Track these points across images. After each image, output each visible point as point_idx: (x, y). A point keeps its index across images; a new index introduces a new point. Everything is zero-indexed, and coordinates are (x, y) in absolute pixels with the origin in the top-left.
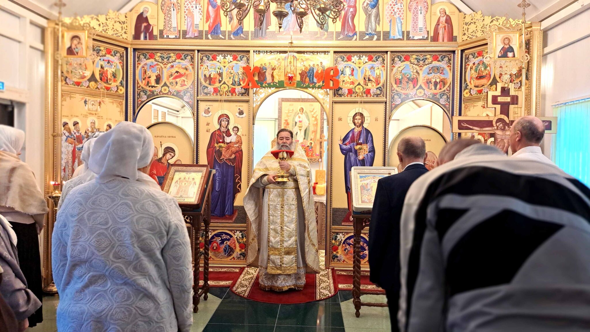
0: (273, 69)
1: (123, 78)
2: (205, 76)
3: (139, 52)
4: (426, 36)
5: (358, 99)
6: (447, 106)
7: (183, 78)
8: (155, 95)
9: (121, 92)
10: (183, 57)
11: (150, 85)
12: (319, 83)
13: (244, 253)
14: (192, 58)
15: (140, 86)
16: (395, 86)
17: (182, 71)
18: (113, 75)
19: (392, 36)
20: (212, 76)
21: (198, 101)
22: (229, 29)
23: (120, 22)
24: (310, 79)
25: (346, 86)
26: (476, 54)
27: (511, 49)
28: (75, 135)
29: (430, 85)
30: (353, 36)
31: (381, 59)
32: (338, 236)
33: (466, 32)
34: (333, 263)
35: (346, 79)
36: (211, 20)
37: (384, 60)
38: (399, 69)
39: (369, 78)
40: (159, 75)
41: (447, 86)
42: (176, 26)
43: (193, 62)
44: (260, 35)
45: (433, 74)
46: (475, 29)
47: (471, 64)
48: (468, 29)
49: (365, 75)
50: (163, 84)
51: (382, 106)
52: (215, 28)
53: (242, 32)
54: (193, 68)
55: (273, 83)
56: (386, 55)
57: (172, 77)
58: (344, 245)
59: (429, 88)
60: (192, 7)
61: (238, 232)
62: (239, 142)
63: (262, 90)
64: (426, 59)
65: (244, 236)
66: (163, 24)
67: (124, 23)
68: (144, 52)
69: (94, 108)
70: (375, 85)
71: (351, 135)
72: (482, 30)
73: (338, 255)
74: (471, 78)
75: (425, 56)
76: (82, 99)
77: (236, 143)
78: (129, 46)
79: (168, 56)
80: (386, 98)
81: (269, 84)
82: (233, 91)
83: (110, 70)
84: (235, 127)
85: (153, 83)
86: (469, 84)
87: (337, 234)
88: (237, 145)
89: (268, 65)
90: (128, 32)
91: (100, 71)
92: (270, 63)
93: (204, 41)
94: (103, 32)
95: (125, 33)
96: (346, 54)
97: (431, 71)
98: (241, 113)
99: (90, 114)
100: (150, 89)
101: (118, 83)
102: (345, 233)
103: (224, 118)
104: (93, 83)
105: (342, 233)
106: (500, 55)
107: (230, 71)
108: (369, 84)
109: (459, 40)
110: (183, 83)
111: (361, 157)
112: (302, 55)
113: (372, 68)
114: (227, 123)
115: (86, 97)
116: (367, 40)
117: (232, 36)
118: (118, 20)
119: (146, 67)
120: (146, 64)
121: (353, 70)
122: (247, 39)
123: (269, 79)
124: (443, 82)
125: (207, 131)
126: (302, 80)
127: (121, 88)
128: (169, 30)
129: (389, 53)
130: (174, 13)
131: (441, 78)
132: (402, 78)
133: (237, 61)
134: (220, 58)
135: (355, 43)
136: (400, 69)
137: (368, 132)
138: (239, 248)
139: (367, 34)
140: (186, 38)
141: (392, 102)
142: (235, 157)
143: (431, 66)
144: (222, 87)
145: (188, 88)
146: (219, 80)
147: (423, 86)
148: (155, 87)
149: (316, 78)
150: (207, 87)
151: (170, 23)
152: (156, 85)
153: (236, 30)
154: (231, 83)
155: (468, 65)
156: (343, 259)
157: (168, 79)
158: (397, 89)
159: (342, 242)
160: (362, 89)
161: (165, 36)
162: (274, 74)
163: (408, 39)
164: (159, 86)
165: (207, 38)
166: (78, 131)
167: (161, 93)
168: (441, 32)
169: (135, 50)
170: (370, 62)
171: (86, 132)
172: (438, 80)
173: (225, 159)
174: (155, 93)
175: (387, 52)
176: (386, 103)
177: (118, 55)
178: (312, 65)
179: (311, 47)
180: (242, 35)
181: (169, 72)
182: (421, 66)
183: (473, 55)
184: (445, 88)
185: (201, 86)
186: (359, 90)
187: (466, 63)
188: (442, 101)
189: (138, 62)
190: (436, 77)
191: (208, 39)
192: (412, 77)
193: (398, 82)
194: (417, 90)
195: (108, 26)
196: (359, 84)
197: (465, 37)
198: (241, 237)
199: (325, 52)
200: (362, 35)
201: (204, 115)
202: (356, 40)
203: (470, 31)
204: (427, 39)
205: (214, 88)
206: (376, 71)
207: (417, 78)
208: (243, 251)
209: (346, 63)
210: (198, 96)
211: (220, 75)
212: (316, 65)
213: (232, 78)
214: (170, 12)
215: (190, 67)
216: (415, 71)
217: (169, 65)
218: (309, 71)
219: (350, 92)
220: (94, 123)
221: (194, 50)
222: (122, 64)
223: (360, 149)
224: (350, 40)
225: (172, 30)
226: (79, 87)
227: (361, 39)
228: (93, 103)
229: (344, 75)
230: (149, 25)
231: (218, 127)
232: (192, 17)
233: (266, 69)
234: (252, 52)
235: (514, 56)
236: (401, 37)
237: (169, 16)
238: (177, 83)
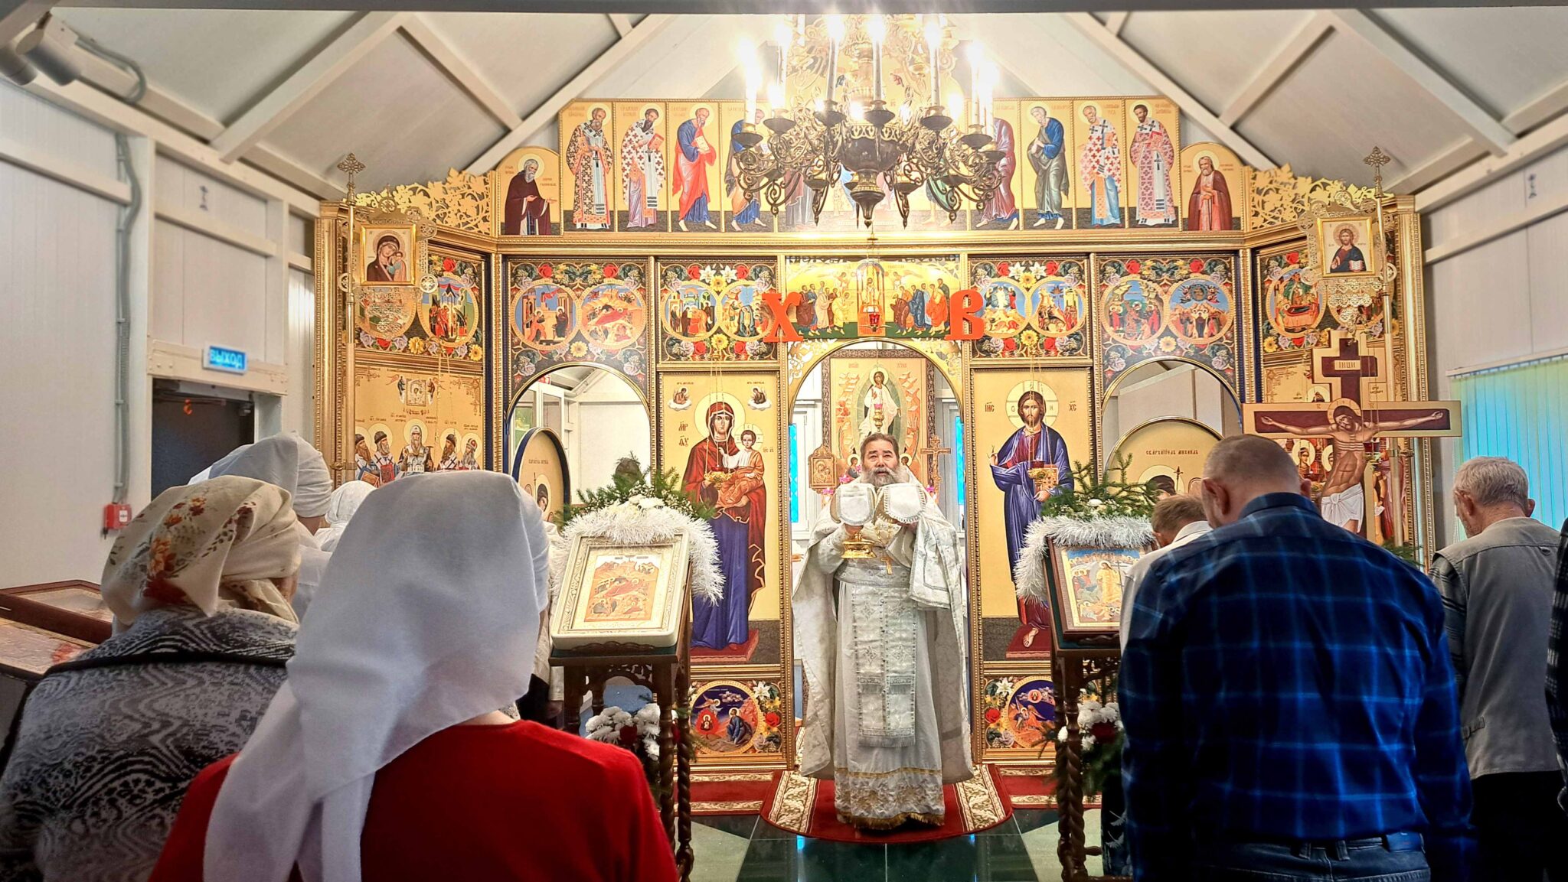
0: (832, 297)
1: (480, 325)
2: (673, 314)
3: (515, 263)
4: (1172, 219)
5: (1030, 361)
6: (1229, 373)
7: (621, 321)
8: (555, 363)
9: (477, 359)
10: (620, 272)
11: (542, 338)
12: (937, 326)
13: (777, 737)
14: (642, 275)
15: (519, 341)
16: (1109, 330)
17: (619, 305)
18: (459, 319)
19: (1097, 216)
20: (689, 316)
21: (658, 373)
22: (727, 206)
23: (474, 198)
24: (916, 317)
25: (1000, 331)
26: (1285, 259)
27: (1357, 254)
28: (379, 465)
29: (1189, 326)
30: (1010, 219)
31: (1075, 269)
32: (998, 684)
33: (1259, 209)
34: (989, 750)
35: (999, 315)
36: (686, 187)
37: (1081, 272)
38: (1116, 291)
39: (1050, 313)
40: (564, 314)
41: (1225, 329)
42: (603, 202)
43: (644, 285)
44: (800, 220)
45: (1193, 302)
46: (1278, 205)
47: (1275, 281)
48: (1263, 202)
49: (1042, 307)
50: (572, 336)
51: (1084, 376)
52: (694, 206)
53: (758, 214)
54: (644, 297)
55: (832, 328)
56: (1085, 261)
57: (596, 320)
58: (1013, 706)
59: (1185, 334)
60: (641, 158)
61: (761, 684)
62: (758, 466)
63: (806, 346)
64: (1176, 268)
65: (775, 693)
66: (573, 197)
67: (482, 197)
68: (527, 262)
69: (420, 398)
70: (1064, 329)
71: (1016, 444)
72: (1294, 205)
73: (1002, 731)
74: (1278, 310)
75: (1174, 261)
76: (394, 378)
77: (749, 470)
78: (492, 250)
79: (586, 269)
80: (1092, 357)
81: (823, 331)
82: (739, 350)
83: (451, 308)
84: (747, 432)
85: (550, 335)
86: (1273, 324)
87: (997, 681)
88: (752, 475)
89: (818, 287)
90: (491, 215)
91: (431, 311)
92: (823, 284)
93: (669, 236)
94: (438, 221)
95: (485, 219)
96: (995, 260)
97: (1188, 296)
98: (760, 399)
99: (411, 412)
100: (544, 347)
101: (469, 337)
102: (1014, 676)
103: (720, 411)
104: (416, 343)
105: (1008, 676)
106: (1334, 267)
107: (731, 302)
108: (1052, 326)
109: (1246, 227)
110: (621, 333)
111: (1042, 495)
112: (896, 263)
113: (1057, 290)
114: (727, 422)
115: (401, 374)
116: (1041, 227)
117: (734, 223)
118: (470, 191)
119: (532, 297)
120: (532, 290)
121: (1014, 295)
122: (769, 229)
123: (822, 319)
124: (1217, 320)
125: (681, 444)
126: (899, 321)
127: (476, 347)
128: (588, 212)
129: (1092, 256)
130: (597, 173)
131: (1212, 310)
132: (1125, 312)
133: (747, 279)
134: (707, 272)
135: (1017, 233)
136: (1119, 292)
137: (1055, 436)
138: (765, 724)
139: (1043, 215)
140: (627, 230)
141: (1105, 367)
142: (749, 502)
143: (1187, 284)
144: (714, 341)
145: (633, 345)
146: (707, 323)
147: (1173, 328)
148: (555, 343)
149: (930, 315)
150: (679, 342)
151: (589, 194)
152: (557, 339)
153: (743, 209)
154: (735, 330)
155: (1270, 281)
156: (1012, 740)
157: (585, 325)
158: (1115, 336)
159: (1009, 698)
160: (1036, 339)
161: (579, 226)
162: (834, 308)
163: (1134, 224)
164: (564, 341)
165: (676, 228)
166: (385, 455)
167: (569, 357)
168: (1204, 209)
169: (506, 257)
170: (1052, 278)
171: (402, 457)
172: (1205, 316)
173: (726, 507)
174: (556, 358)
175: (1087, 254)
176: (1092, 368)
177: (469, 271)
178: (919, 287)
179: (917, 245)
180: (757, 221)
181: (588, 308)
182: (1165, 284)
183: (1278, 259)
184: (1221, 334)
185: (663, 339)
186: (1029, 339)
187: (1263, 277)
188: (1218, 363)
189: (512, 285)
190: (1199, 309)
191: (680, 230)
192: (1147, 309)
193: (1116, 319)
194: (1159, 338)
195: (448, 207)
196: (1029, 327)
197: (1258, 221)
198: (768, 695)
199: (947, 257)
200: (1031, 217)
201: (674, 405)
202: (1017, 228)
203: (1268, 207)
204: (1175, 224)
205: (695, 343)
206: (1065, 298)
207: (1158, 312)
208: (775, 729)
209: (996, 279)
210: (657, 362)
211: (710, 311)
212: (927, 286)
213: (737, 318)
214: (588, 171)
215: (638, 295)
216: (1152, 296)
217: (588, 290)
218: (914, 298)
219: (1010, 345)
220: (420, 434)
221: (646, 257)
222: (477, 293)
223: (1041, 476)
224: (1003, 229)
225: (594, 210)
226: (387, 351)
227: (1029, 225)
228: (415, 386)
229: (994, 306)
230: (540, 201)
231: (705, 433)
232: (641, 182)
233: (815, 297)
234: (781, 258)
235: (1364, 269)
236: (1118, 221)
237: (586, 178)
238: (606, 332)
